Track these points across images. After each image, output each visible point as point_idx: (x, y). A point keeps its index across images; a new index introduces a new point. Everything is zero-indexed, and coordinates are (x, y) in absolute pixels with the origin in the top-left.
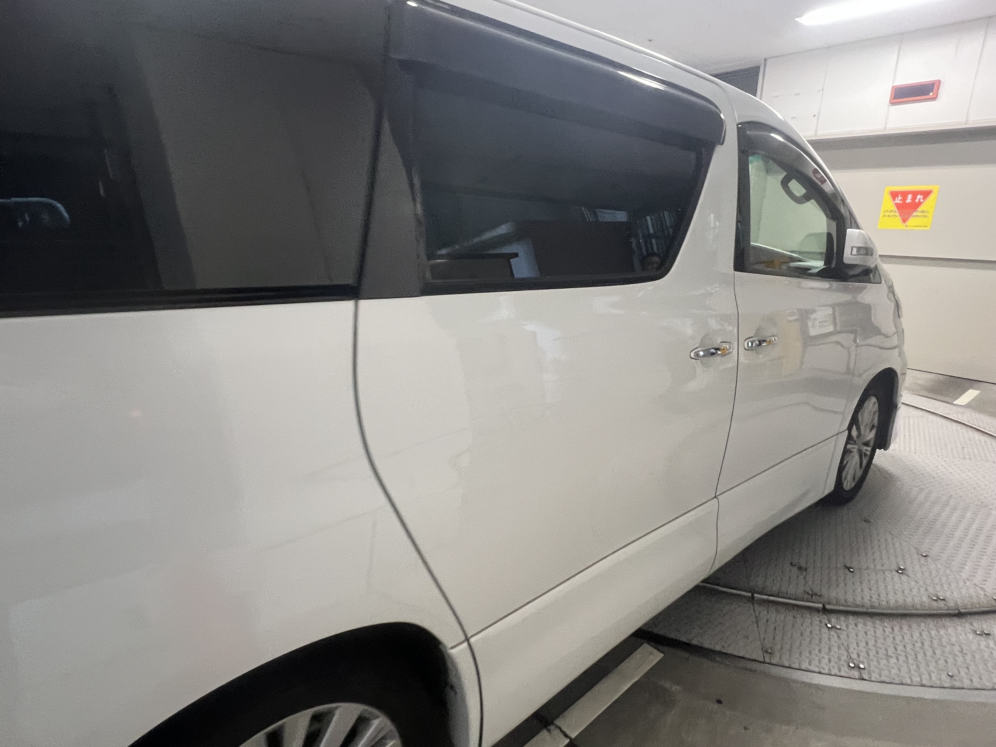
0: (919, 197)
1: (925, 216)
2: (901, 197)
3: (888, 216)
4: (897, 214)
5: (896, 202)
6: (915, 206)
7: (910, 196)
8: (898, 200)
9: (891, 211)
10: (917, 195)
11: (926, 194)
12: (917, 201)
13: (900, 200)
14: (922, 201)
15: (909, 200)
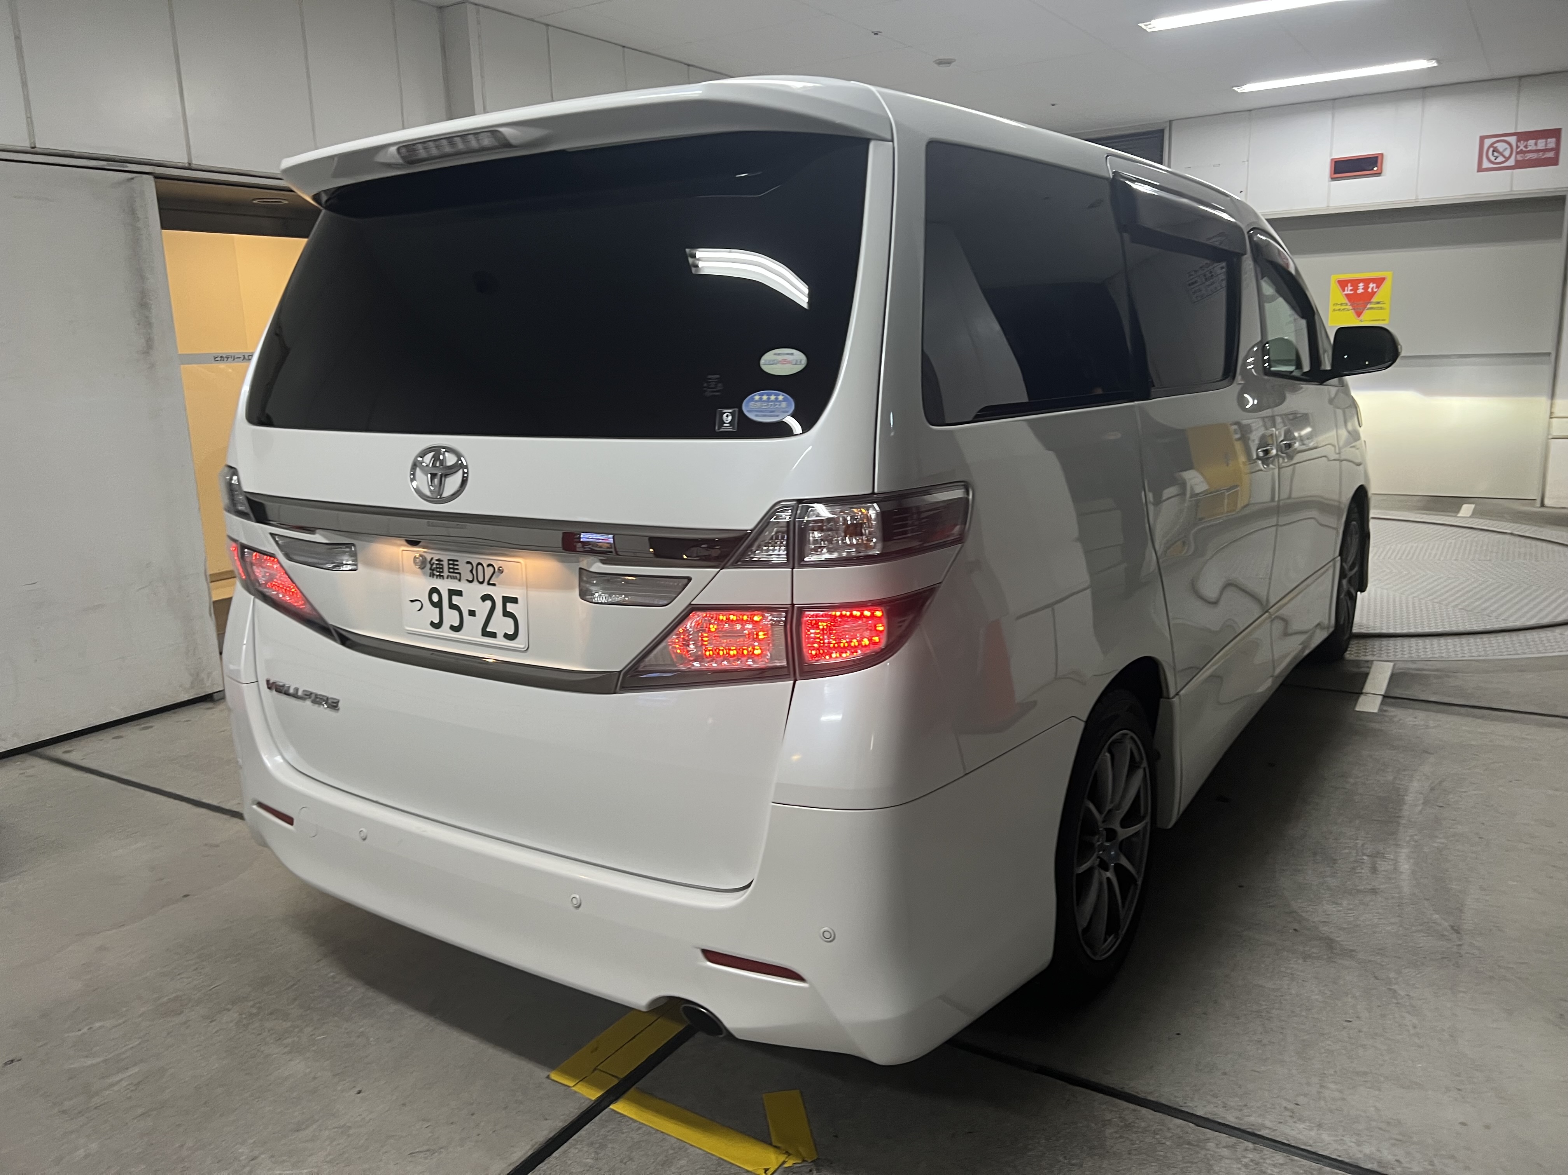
0: (1371, 285)
1: (1381, 308)
2: (1351, 286)
3: (1339, 310)
4: (1350, 307)
5: (1346, 292)
6: (1368, 297)
7: (1361, 285)
8: (1349, 290)
9: (1341, 304)
10: (1369, 284)
11: (1379, 282)
12: (1370, 290)
13: (1351, 290)
14: (1375, 290)
15: (1360, 291)
